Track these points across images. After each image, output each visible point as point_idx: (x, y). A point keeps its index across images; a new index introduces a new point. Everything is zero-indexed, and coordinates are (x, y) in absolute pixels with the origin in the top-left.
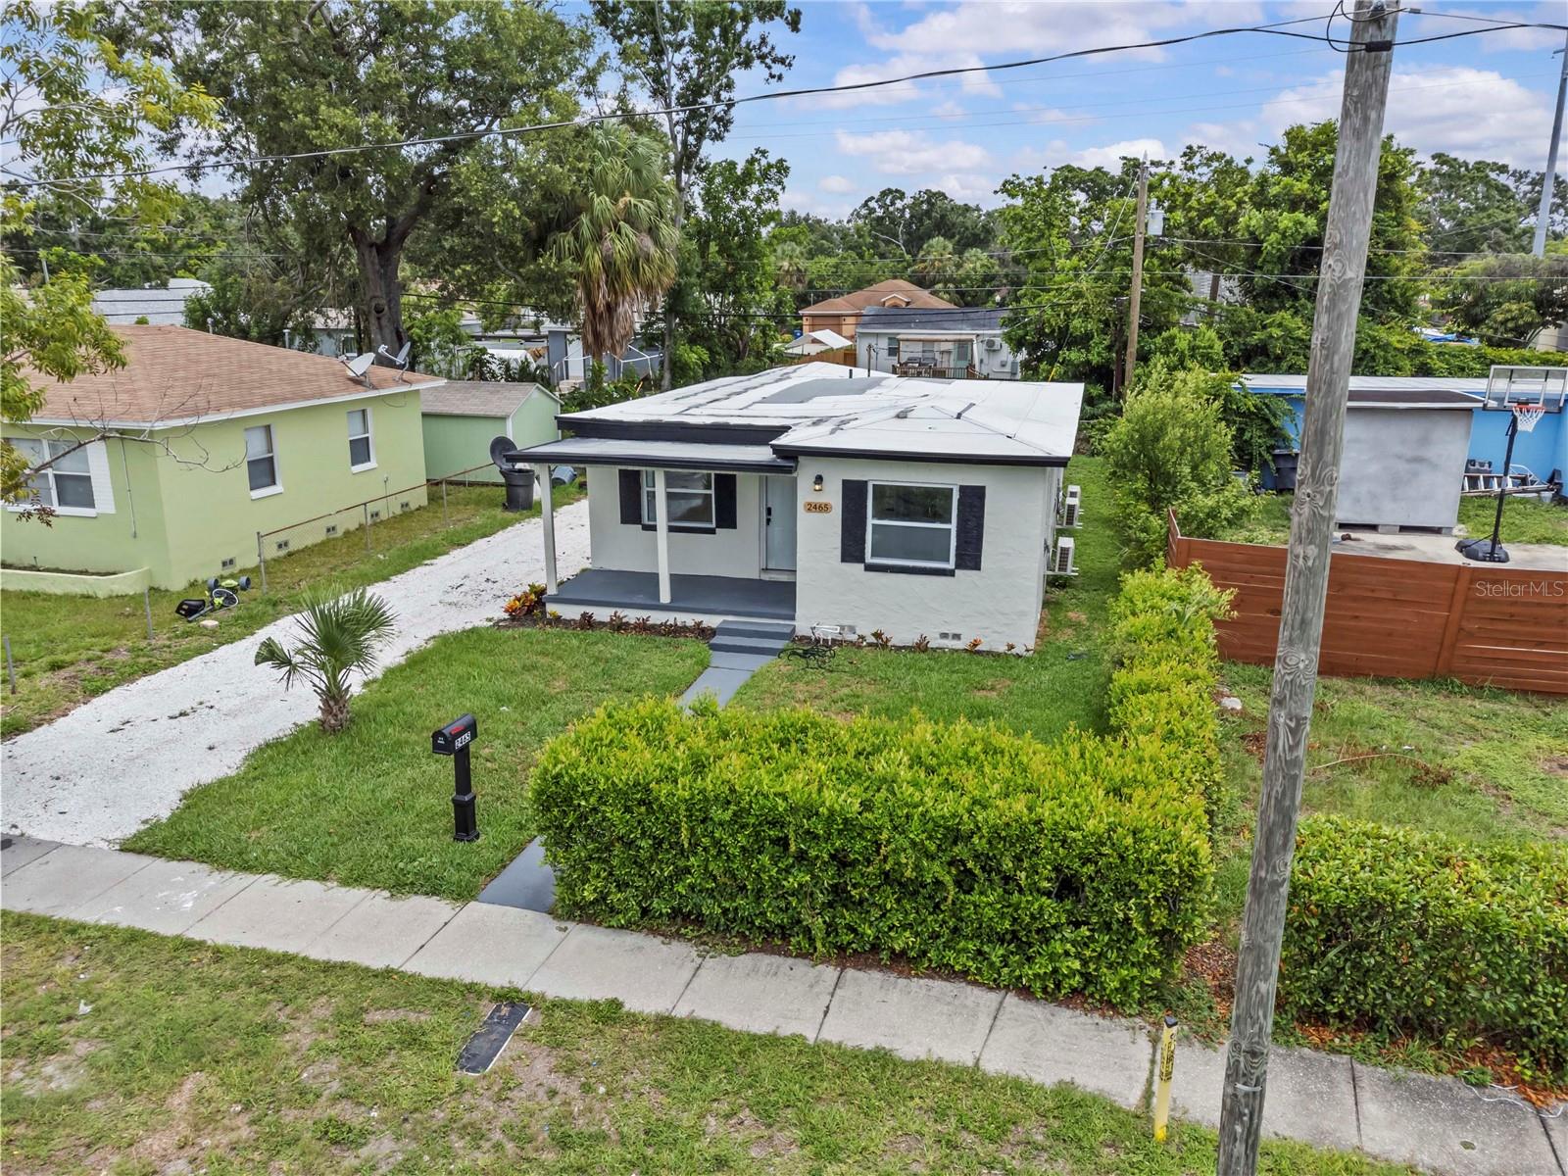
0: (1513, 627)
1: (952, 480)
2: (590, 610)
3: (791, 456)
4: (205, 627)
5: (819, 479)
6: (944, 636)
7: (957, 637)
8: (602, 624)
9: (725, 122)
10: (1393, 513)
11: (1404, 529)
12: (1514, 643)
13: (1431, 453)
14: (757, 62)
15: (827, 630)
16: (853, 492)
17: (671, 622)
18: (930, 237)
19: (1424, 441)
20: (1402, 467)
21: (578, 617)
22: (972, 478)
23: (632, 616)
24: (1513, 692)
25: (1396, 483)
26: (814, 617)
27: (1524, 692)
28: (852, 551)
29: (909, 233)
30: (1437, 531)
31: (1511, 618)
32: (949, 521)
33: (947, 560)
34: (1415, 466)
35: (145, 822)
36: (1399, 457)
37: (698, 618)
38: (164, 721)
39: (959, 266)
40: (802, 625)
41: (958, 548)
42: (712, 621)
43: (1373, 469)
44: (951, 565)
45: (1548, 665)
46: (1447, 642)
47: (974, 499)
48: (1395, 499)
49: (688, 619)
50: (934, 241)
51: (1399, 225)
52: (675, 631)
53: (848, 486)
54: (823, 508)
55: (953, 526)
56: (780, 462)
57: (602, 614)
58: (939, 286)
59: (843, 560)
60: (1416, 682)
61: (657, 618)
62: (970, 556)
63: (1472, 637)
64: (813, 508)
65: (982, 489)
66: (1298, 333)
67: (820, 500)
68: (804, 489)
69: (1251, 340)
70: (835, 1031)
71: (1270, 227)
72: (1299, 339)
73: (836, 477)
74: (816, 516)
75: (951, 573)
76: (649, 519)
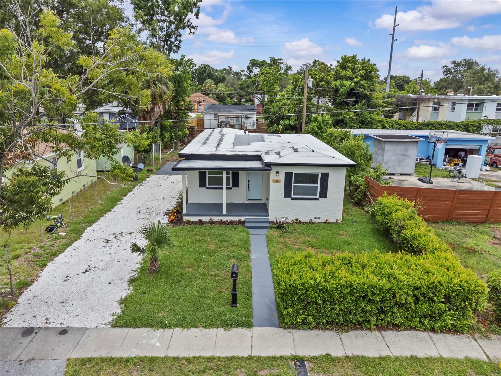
0: (468, 206)
1: (319, 171)
2: (201, 218)
3: (269, 166)
4: (62, 235)
5: (277, 172)
6: (315, 218)
7: (319, 218)
8: (206, 222)
9: (178, 47)
10: (399, 171)
11: (402, 175)
12: (467, 210)
13: (408, 153)
14: (186, 28)
15: (280, 219)
16: (288, 176)
17: (230, 220)
18: (206, 80)
19: (406, 150)
20: (401, 157)
21: (198, 221)
22: (325, 170)
23: (216, 219)
24: (467, 223)
25: (399, 161)
26: (275, 215)
27: (469, 223)
28: (287, 194)
29: (199, 78)
30: (409, 175)
31: (468, 203)
32: (317, 184)
33: (316, 195)
34: (404, 157)
35: (113, 315)
36: (400, 154)
37: (239, 218)
38: (81, 274)
39: (216, 89)
40: (271, 218)
41: (320, 192)
42: (243, 219)
43: (394, 158)
44: (318, 197)
45: (475, 215)
46: (451, 211)
47: (325, 177)
48: (399, 166)
49: (235, 219)
50: (208, 81)
51: (373, 85)
52: (232, 223)
53: (287, 174)
54: (279, 181)
55: (319, 185)
56: (266, 168)
57: (206, 219)
58: (211, 95)
59: (284, 197)
60: (443, 222)
61: (225, 219)
62: (324, 194)
63: (458, 209)
64: (275, 181)
65: (328, 173)
66: (351, 116)
67: (278, 178)
68: (273, 175)
69: (338, 118)
70: (396, 352)
71: (342, 85)
72: (351, 118)
73: (283, 171)
74: (276, 184)
75: (318, 199)
76: (209, 185)
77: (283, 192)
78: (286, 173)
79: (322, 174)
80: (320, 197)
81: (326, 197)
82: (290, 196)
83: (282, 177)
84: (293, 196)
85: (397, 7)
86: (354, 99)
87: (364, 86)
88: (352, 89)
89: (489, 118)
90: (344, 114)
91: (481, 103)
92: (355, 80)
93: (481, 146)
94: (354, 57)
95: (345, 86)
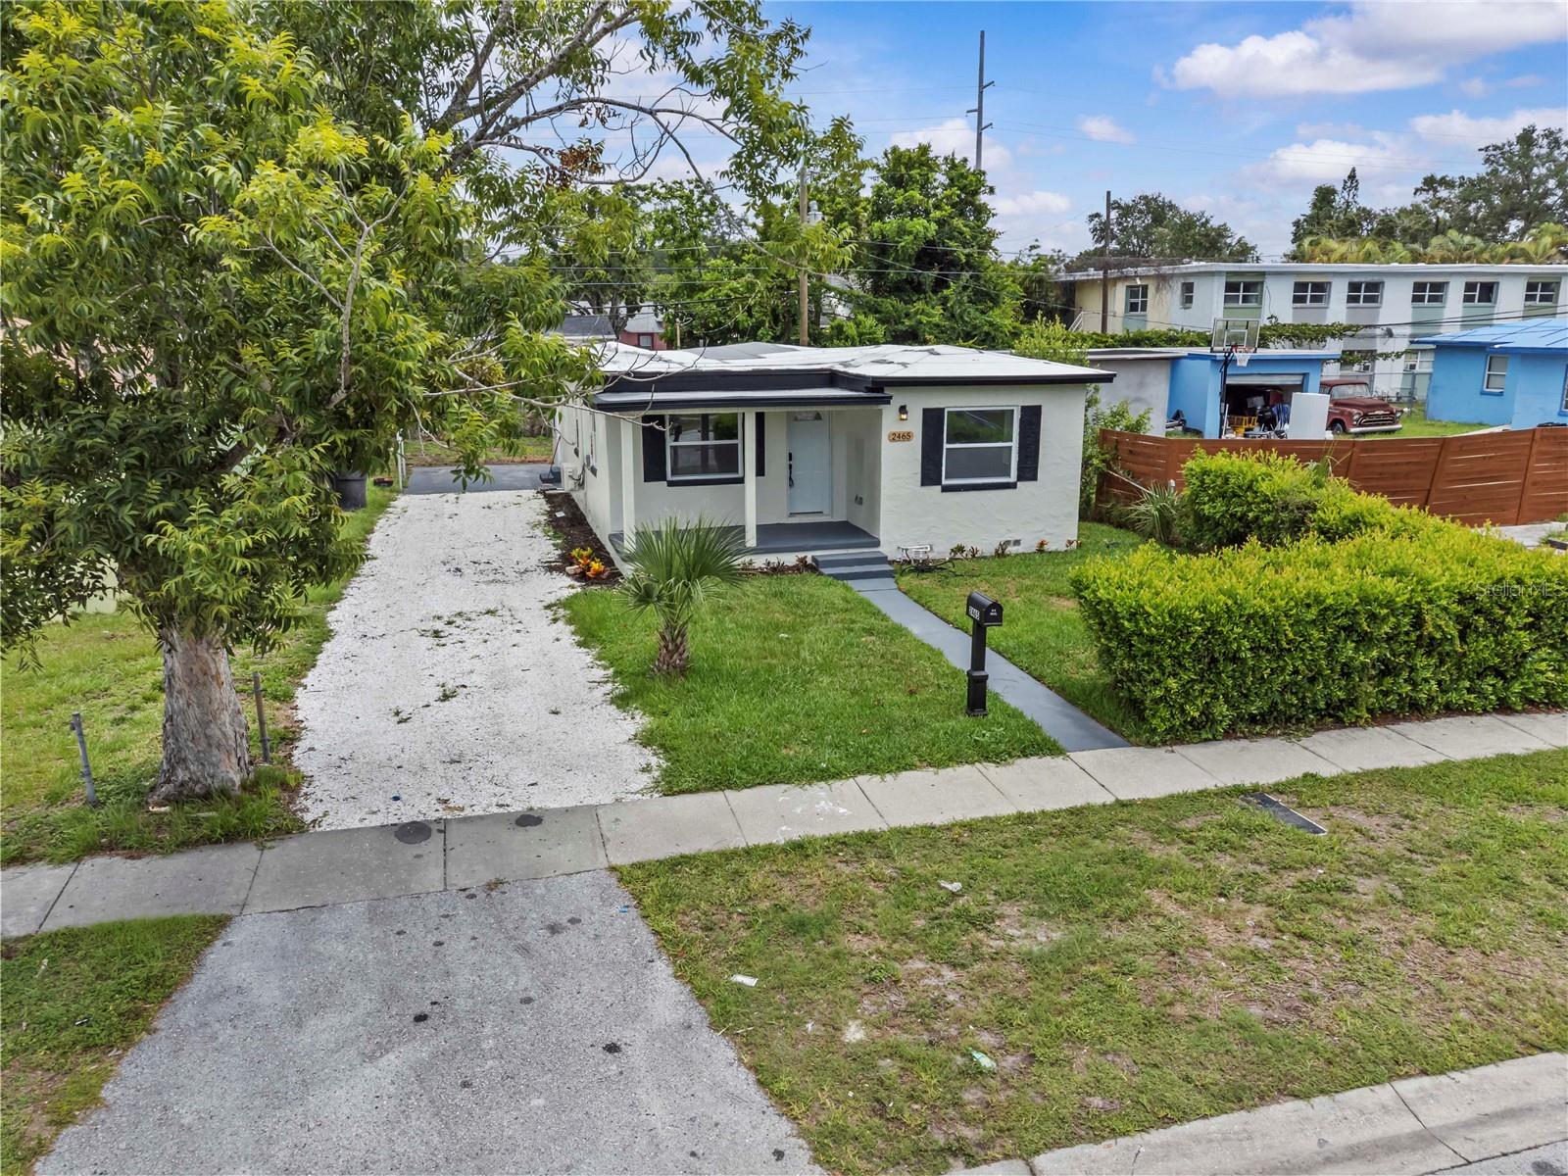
1: (1014, 402)
5: (903, 410)
6: (1008, 543)
7: (1017, 542)
13: (1147, 393)
16: (932, 420)
17: (773, 562)
19: (1141, 385)
22: (1030, 399)
26: (896, 540)
28: (930, 475)
32: (1011, 439)
33: (1009, 475)
34: (1137, 405)
35: (647, 770)
37: (800, 555)
38: (436, 703)
40: (887, 549)
41: (1019, 463)
42: (809, 556)
44: (1013, 478)
47: (1032, 418)
49: (789, 557)
52: (779, 569)
53: (927, 414)
54: (906, 437)
55: (1014, 444)
56: (870, 394)
59: (923, 484)
61: (758, 559)
62: (1029, 470)
64: (897, 437)
65: (1039, 407)
66: (936, 320)
67: (904, 428)
68: (889, 420)
69: (900, 327)
70: (1459, 755)
71: (902, 231)
72: (937, 326)
73: (918, 403)
74: (900, 445)
75: (1012, 486)
76: (673, 474)
77: (919, 470)
78: (926, 411)
79: (1024, 409)
80: (1020, 478)
81: (1034, 478)
82: (939, 482)
83: (915, 424)
84: (944, 482)
85: (983, 33)
86: (934, 273)
87: (961, 233)
88: (930, 243)
89: (1281, 321)
90: (916, 313)
91: (1257, 284)
92: (937, 214)
93: (1305, 375)
94: (924, 150)
95: (910, 233)
